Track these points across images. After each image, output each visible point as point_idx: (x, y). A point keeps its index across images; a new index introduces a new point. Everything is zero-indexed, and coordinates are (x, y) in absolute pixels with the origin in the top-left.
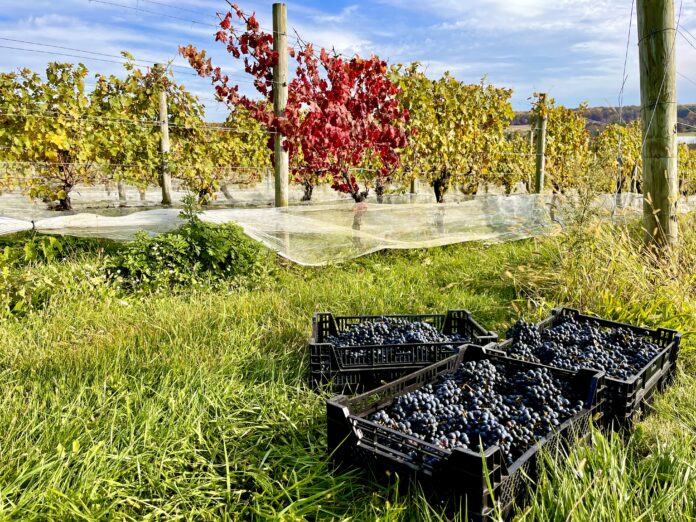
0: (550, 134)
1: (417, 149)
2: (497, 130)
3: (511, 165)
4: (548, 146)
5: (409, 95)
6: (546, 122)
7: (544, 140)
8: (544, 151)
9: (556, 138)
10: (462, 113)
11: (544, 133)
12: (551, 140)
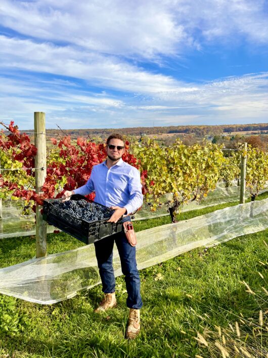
0: (248, 166)
1: (155, 193)
2: (213, 170)
3: (228, 171)
4: (248, 174)
5: (147, 161)
6: (246, 160)
7: (245, 171)
8: (245, 177)
9: (253, 169)
10: (187, 165)
11: (245, 166)
12: (250, 170)
